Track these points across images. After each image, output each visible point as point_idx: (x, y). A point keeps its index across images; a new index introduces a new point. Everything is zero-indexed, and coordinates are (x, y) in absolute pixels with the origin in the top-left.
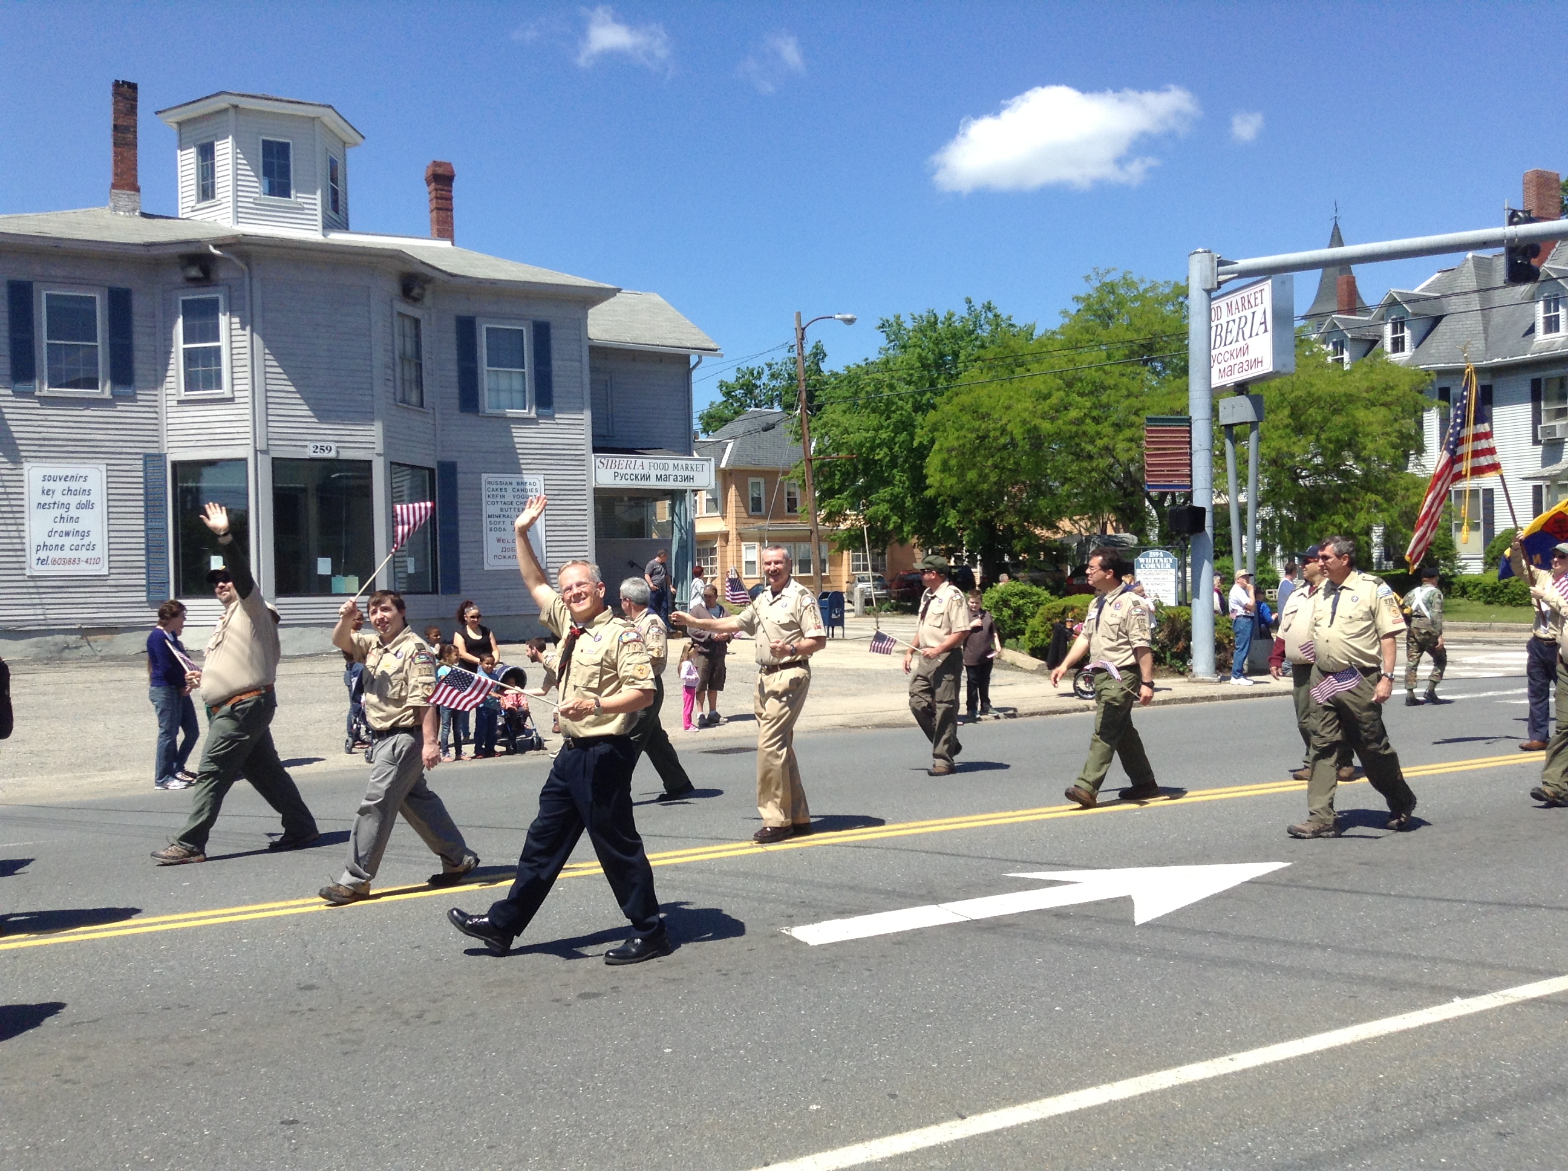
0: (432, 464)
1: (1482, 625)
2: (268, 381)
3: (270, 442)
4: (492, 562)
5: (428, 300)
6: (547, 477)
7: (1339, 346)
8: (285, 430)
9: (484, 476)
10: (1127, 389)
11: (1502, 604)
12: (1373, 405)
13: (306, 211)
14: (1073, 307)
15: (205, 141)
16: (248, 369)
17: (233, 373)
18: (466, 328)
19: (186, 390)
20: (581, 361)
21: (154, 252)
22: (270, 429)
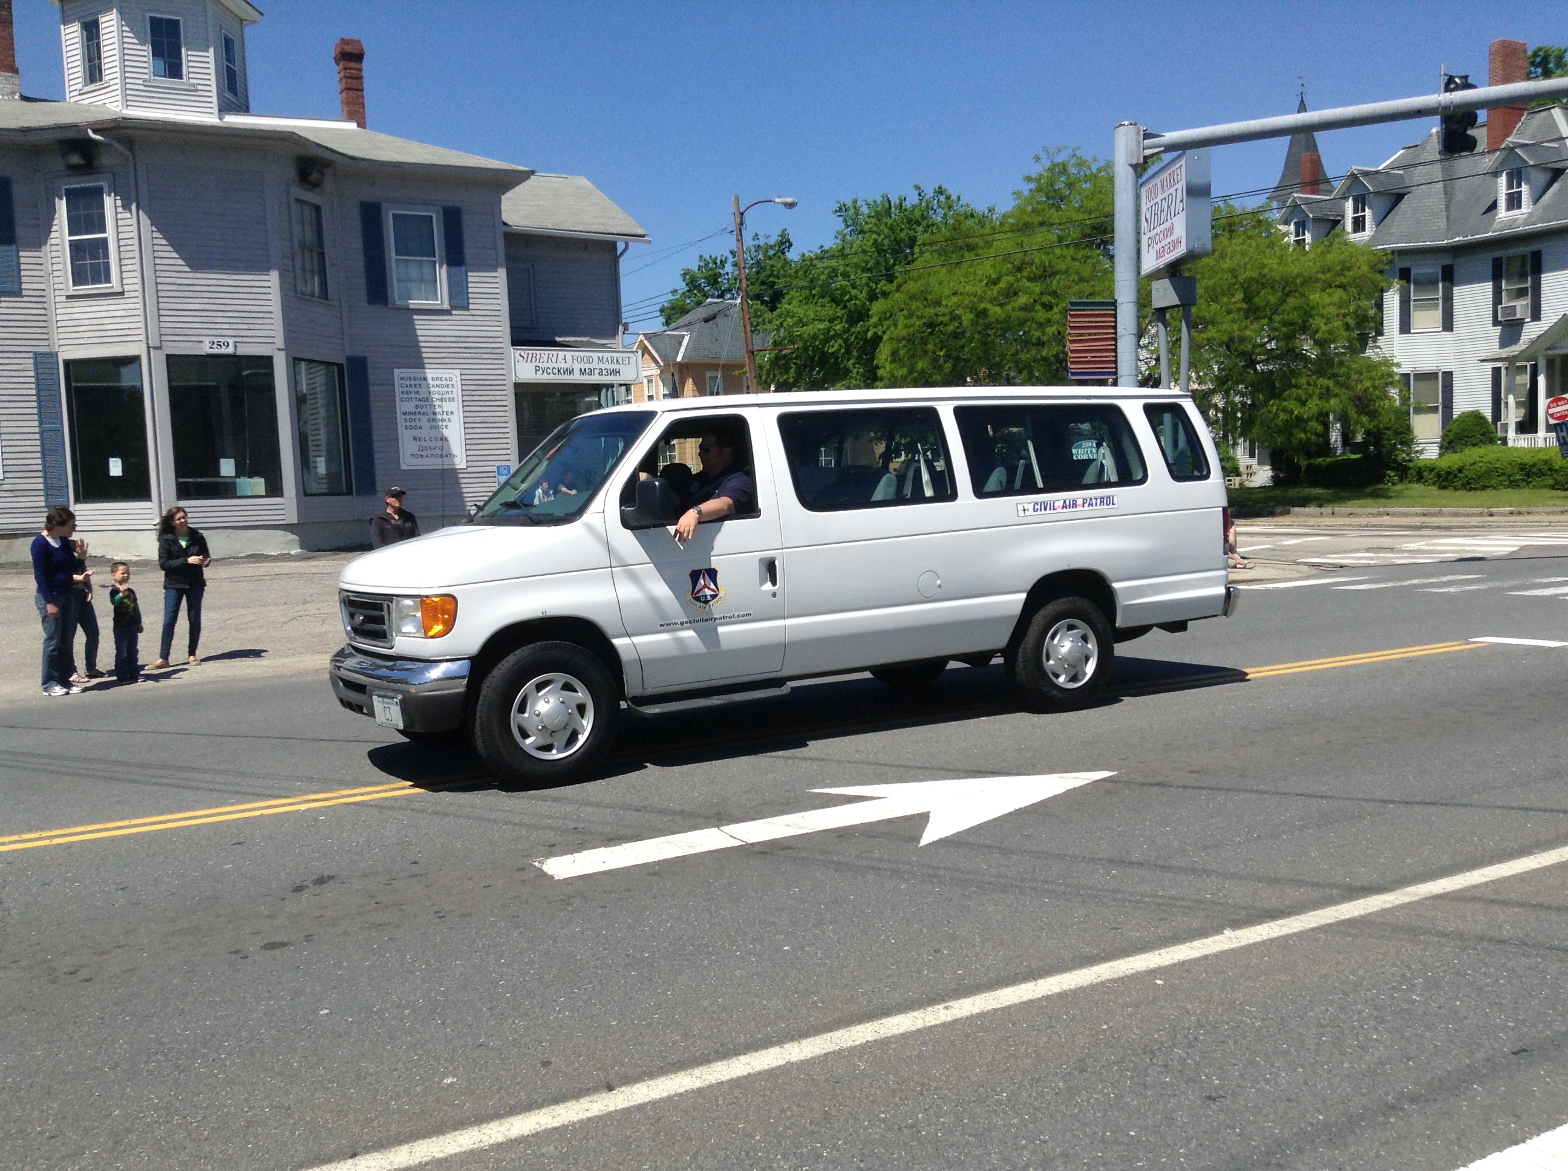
0: (342, 360)
1: (1432, 510)
2: (158, 273)
3: (164, 338)
4: (408, 462)
5: (329, 184)
6: (464, 372)
7: (1301, 227)
8: (178, 325)
9: (396, 371)
10: (1078, 273)
11: (1456, 489)
12: (1330, 286)
13: (200, 93)
14: (1026, 188)
15: (90, 19)
16: (137, 261)
17: (121, 266)
18: (371, 215)
19: (74, 285)
20: (495, 249)
21: (32, 138)
22: (162, 324)
